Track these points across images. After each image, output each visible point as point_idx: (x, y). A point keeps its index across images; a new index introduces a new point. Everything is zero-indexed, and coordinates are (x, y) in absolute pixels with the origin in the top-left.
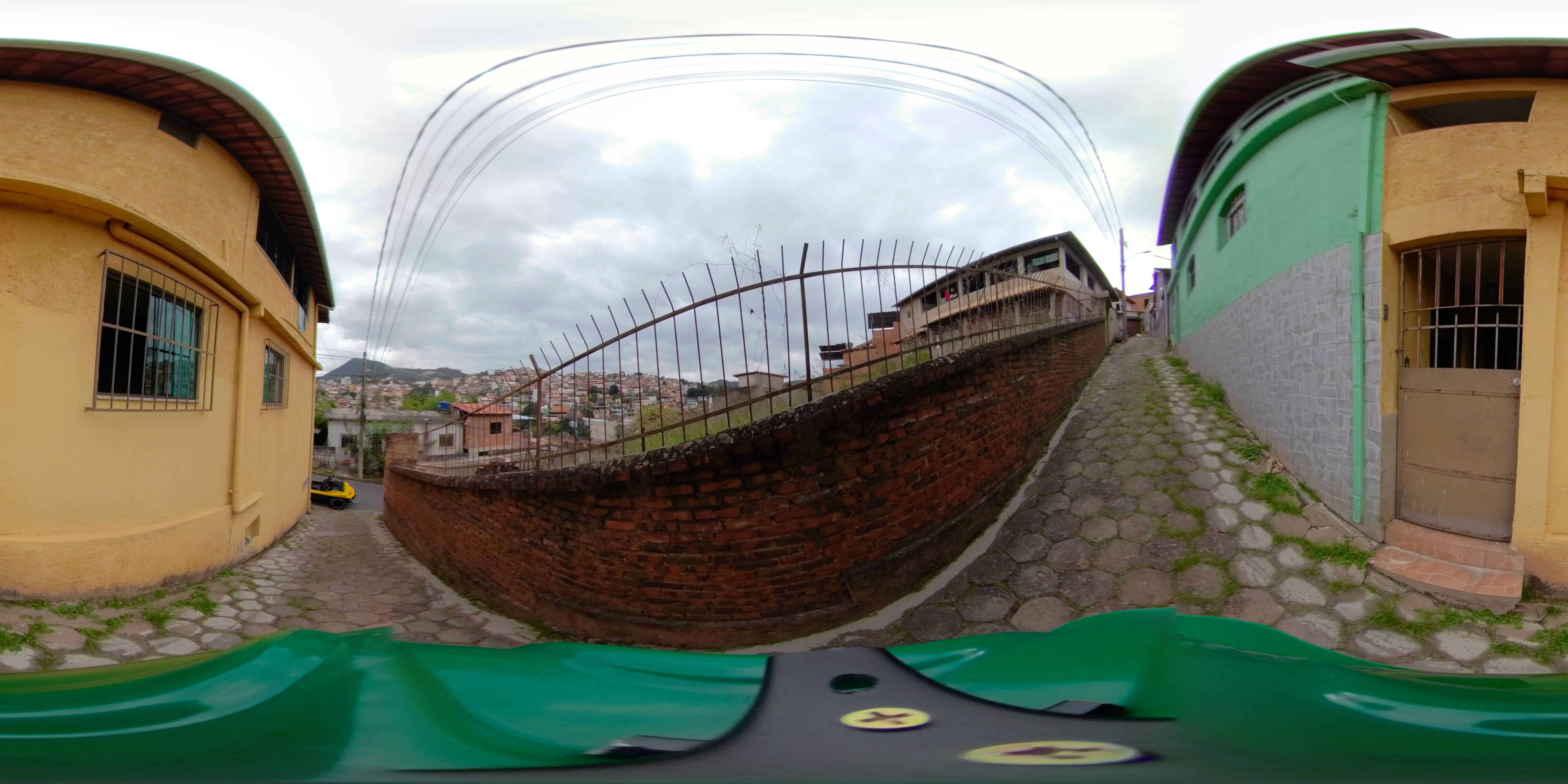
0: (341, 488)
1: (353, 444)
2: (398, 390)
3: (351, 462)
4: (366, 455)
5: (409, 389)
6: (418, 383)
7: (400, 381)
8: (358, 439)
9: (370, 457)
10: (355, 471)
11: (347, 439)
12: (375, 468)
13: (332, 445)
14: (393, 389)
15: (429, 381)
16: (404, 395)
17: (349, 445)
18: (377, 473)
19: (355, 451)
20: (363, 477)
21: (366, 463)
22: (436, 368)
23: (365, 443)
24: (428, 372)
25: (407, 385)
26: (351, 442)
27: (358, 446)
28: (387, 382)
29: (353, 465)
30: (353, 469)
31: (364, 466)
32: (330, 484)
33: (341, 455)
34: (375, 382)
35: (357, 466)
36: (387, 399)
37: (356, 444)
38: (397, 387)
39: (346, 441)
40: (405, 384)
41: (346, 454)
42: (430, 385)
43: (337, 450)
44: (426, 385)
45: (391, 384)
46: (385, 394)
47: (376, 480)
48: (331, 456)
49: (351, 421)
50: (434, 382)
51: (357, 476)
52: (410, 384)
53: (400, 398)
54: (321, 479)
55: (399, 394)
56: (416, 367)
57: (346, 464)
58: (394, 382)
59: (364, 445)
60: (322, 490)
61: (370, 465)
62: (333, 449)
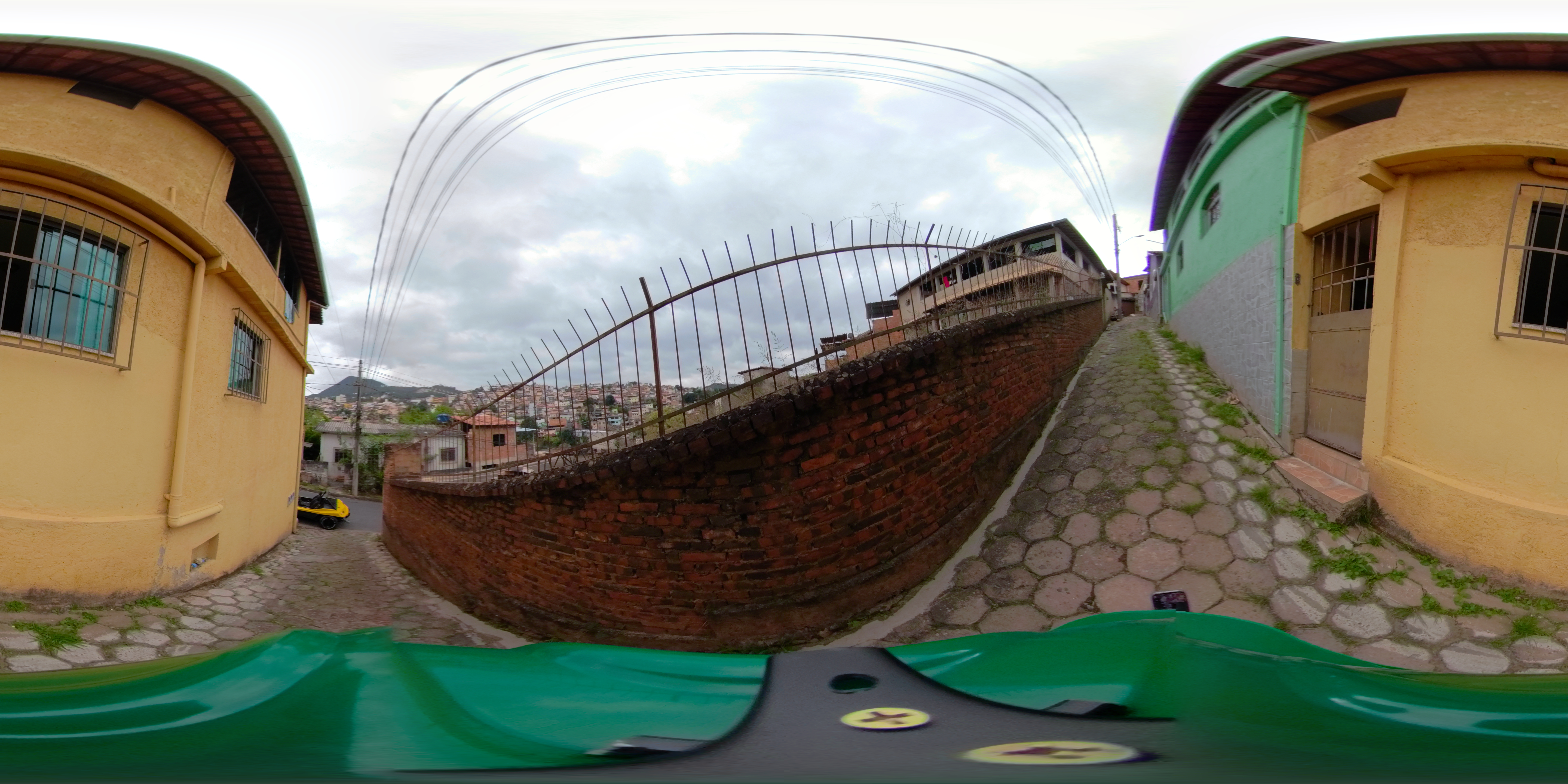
0: (333, 506)
1: (347, 459)
2: (393, 408)
3: (345, 478)
4: (361, 471)
5: (405, 407)
6: (413, 401)
7: (395, 399)
8: (353, 453)
9: (366, 472)
10: (349, 488)
11: (341, 454)
12: (371, 484)
13: (325, 460)
14: (389, 407)
15: (424, 399)
16: (400, 413)
17: (343, 459)
18: (374, 490)
19: (349, 466)
20: (359, 495)
21: (362, 479)
22: (430, 385)
23: (361, 458)
24: (423, 390)
25: (402, 403)
26: (346, 457)
27: (353, 461)
28: (382, 401)
29: (347, 482)
30: (347, 485)
31: (359, 482)
32: (321, 502)
33: (334, 470)
34: (371, 400)
35: (351, 483)
36: (383, 417)
37: (351, 459)
38: (392, 405)
39: (340, 455)
40: (400, 402)
41: (339, 469)
42: (425, 403)
43: (330, 465)
44: (422, 403)
45: (386, 402)
46: (380, 412)
47: (372, 497)
48: (323, 471)
49: (345, 434)
50: (429, 400)
51: (351, 493)
52: (405, 402)
53: (395, 416)
54: (311, 495)
55: (395, 412)
56: (410, 385)
57: (340, 480)
58: (390, 400)
59: (359, 460)
60: (311, 507)
61: (366, 481)
62: (326, 464)
